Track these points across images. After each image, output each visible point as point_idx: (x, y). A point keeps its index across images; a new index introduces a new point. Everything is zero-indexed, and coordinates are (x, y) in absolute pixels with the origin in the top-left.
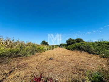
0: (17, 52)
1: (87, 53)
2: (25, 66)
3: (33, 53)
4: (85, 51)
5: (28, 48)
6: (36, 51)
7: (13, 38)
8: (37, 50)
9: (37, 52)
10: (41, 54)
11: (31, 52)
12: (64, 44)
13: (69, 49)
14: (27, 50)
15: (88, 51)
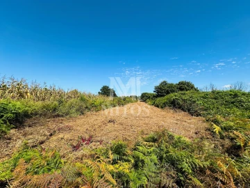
0: (55, 109)
1: (187, 113)
2: (70, 129)
3: (81, 111)
4: (183, 110)
5: (72, 103)
6: (87, 107)
7: (45, 83)
8: (89, 107)
9: (89, 109)
10: (98, 113)
11: (77, 110)
12: (151, 94)
13: (158, 106)
14: (71, 107)
15: (189, 110)
